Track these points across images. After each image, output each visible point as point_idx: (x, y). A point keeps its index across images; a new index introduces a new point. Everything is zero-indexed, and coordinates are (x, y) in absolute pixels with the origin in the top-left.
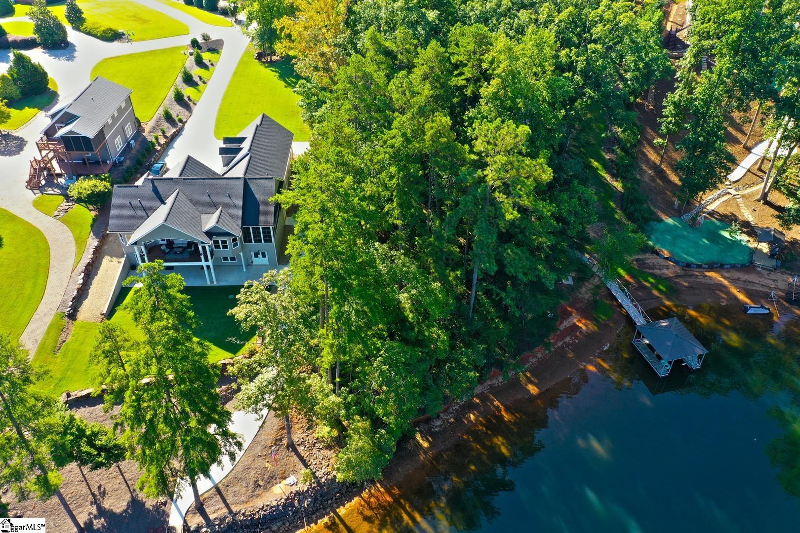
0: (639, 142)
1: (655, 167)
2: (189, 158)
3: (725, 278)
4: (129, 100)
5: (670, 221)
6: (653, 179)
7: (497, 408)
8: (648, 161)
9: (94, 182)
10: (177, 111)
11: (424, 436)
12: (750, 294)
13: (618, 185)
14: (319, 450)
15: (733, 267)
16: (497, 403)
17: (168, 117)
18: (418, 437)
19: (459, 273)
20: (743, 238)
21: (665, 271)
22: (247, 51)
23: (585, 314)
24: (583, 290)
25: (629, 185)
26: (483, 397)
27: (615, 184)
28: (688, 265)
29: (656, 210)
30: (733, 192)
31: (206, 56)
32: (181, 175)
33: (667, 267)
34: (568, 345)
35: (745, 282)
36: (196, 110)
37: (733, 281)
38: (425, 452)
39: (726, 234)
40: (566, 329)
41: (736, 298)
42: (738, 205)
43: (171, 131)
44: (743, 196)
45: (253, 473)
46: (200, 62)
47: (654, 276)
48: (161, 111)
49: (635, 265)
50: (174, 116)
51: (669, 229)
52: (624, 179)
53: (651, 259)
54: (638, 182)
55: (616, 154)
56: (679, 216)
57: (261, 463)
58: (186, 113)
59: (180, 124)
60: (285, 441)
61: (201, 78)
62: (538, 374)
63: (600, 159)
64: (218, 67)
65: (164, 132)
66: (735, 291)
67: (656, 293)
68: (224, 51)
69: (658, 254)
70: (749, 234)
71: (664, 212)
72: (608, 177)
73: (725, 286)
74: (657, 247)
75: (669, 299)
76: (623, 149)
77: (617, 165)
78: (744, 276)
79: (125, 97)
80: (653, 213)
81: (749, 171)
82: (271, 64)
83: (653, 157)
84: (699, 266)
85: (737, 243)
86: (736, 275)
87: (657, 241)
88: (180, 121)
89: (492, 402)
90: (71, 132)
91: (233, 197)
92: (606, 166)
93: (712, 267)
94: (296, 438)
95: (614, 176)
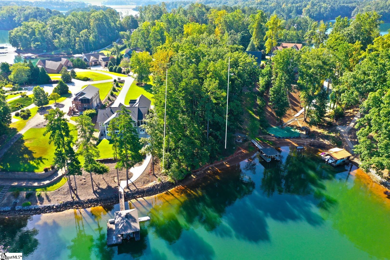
0: (265, 106)
1: (270, 113)
2: (120, 103)
3: (291, 141)
4: (98, 92)
5: (275, 127)
6: (269, 116)
7: (217, 170)
8: (268, 111)
9: (91, 110)
10: (111, 98)
11: (193, 175)
12: (298, 144)
13: (258, 118)
14: (162, 176)
15: (294, 138)
16: (216, 169)
17: (109, 99)
18: (192, 176)
19: (203, 126)
20: (298, 131)
21: (272, 139)
22: (133, 83)
23: (245, 149)
24: (245, 144)
25: (261, 117)
26: (212, 167)
27: (257, 117)
28: (280, 138)
29: (270, 124)
30: (296, 119)
31: (119, 84)
32: (119, 106)
33: (273, 138)
34: (240, 156)
35: (297, 141)
36: (117, 98)
37: (293, 141)
38: (194, 179)
39: (293, 130)
40: (239, 152)
41: (294, 145)
42: (297, 123)
43: (110, 103)
44: (299, 120)
45: (143, 180)
46: (117, 86)
47: (268, 140)
48: (107, 97)
49: (263, 138)
50: (111, 99)
51: (274, 129)
52: (260, 116)
53: (268, 137)
54: (265, 117)
55: (257, 109)
56: (278, 126)
57: (145, 178)
58: (115, 98)
59: (113, 101)
60: (152, 173)
61: (118, 90)
62: (229, 162)
63: (252, 110)
64: (124, 87)
65: (108, 103)
66: (294, 144)
67: (269, 145)
68: (125, 83)
69: (270, 135)
70: (300, 130)
71: (273, 125)
72: (255, 116)
73: (291, 143)
74: (270, 133)
75: (272, 146)
76: (259, 108)
77: (257, 112)
78: (297, 140)
79: (97, 91)
80: (269, 125)
81: (301, 114)
82: (141, 86)
83: (270, 110)
84: (283, 138)
85: (296, 132)
86: (295, 140)
87: (270, 132)
88: (113, 100)
89: (215, 168)
90: (84, 97)
91: (135, 112)
92: (254, 112)
93: (287, 138)
94: (155, 173)
95: (256, 115)
